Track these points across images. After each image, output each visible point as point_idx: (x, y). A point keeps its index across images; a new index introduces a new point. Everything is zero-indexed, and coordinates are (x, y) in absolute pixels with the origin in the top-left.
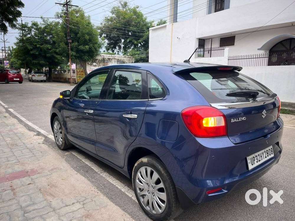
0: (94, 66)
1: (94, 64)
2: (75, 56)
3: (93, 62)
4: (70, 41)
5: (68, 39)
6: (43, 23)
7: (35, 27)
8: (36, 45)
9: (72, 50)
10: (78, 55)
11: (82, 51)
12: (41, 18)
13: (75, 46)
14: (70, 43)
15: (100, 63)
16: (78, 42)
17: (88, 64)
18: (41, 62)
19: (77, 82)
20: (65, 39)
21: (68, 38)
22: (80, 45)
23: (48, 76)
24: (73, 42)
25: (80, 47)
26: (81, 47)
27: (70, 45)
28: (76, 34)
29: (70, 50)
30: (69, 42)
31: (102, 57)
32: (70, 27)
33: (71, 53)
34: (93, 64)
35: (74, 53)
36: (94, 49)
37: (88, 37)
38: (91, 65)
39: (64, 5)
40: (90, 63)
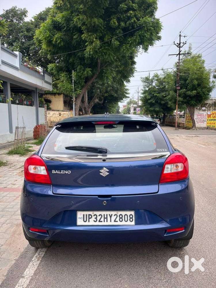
0: (203, 110)
1: (204, 108)
2: (182, 102)
3: (202, 107)
4: (179, 88)
5: (177, 87)
6: (163, 73)
7: (156, 78)
8: (154, 94)
9: (179, 96)
10: (185, 100)
11: (190, 96)
12: (162, 70)
13: (183, 92)
14: (179, 90)
15: (210, 107)
16: (186, 89)
17: (197, 108)
18: (156, 109)
19: (185, 127)
20: (175, 87)
21: (177, 85)
22: (188, 91)
23: (162, 120)
24: (181, 88)
25: (187, 93)
26: (189, 93)
27: (178, 92)
28: (186, 80)
29: (178, 96)
30: (177, 89)
31: (213, 101)
32: (180, 75)
33: (178, 98)
34: (202, 108)
35: (181, 99)
36: (203, 93)
37: (197, 82)
38: (200, 109)
39: (177, 55)
40: (199, 108)
